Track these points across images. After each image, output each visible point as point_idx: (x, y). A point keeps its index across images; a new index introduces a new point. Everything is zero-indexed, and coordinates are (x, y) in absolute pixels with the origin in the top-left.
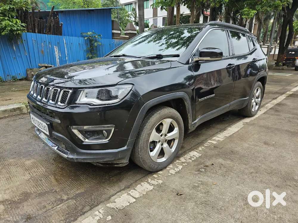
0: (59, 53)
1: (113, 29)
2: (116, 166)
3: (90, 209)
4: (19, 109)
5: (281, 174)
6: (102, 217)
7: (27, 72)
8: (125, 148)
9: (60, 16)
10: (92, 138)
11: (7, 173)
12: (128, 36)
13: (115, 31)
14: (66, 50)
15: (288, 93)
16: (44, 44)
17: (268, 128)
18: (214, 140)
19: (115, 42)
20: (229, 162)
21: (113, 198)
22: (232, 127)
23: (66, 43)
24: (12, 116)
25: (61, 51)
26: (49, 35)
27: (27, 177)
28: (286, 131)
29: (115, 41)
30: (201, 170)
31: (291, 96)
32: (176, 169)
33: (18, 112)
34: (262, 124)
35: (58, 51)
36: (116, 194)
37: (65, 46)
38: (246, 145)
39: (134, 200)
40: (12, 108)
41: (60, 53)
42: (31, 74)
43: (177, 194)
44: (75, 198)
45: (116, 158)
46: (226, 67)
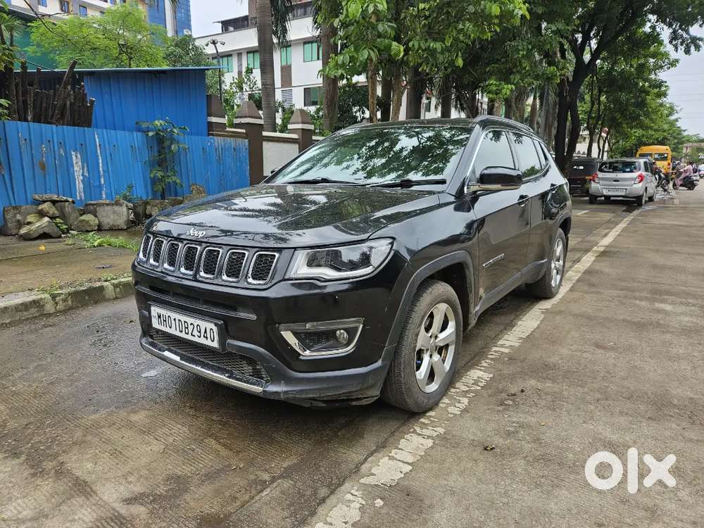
0: (83, 169)
1: (209, 115)
2: (354, 403)
3: (332, 492)
4: (35, 303)
5: (649, 398)
6: (364, 503)
7: (4, 215)
8: (379, 363)
9: (87, 85)
10: (317, 347)
11: (104, 442)
12: (244, 131)
13: (214, 120)
14: (100, 161)
15: (595, 248)
16: (47, 149)
17: (589, 318)
18: (502, 346)
19: (216, 144)
20: (549, 384)
21: (364, 467)
22: (524, 319)
23: (102, 146)
24: (20, 321)
25: (89, 162)
26: (60, 127)
27: (157, 447)
28: (624, 320)
29: (216, 140)
30: (505, 402)
31: (604, 254)
32: (457, 405)
33: (34, 311)
34: (576, 312)
35: (80, 163)
36: (366, 460)
37: (99, 151)
38: (565, 351)
39: (410, 468)
40: (20, 302)
41: (86, 168)
42: (14, 220)
43: (486, 449)
44: (287, 474)
45: (365, 386)
46: (517, 202)
